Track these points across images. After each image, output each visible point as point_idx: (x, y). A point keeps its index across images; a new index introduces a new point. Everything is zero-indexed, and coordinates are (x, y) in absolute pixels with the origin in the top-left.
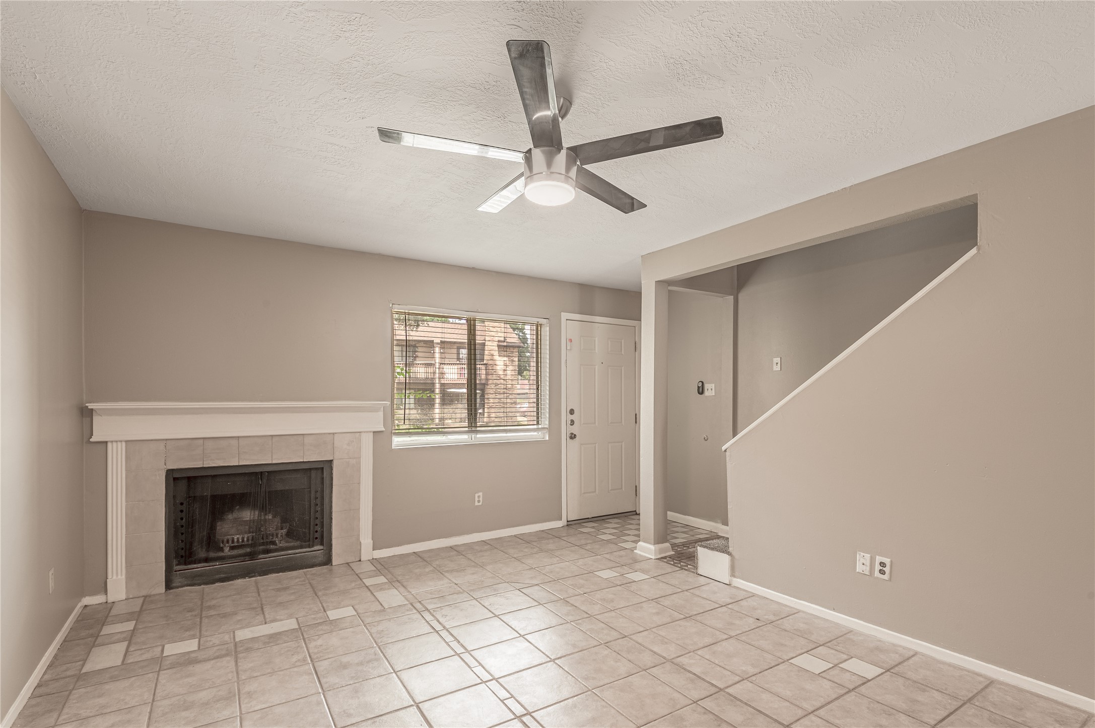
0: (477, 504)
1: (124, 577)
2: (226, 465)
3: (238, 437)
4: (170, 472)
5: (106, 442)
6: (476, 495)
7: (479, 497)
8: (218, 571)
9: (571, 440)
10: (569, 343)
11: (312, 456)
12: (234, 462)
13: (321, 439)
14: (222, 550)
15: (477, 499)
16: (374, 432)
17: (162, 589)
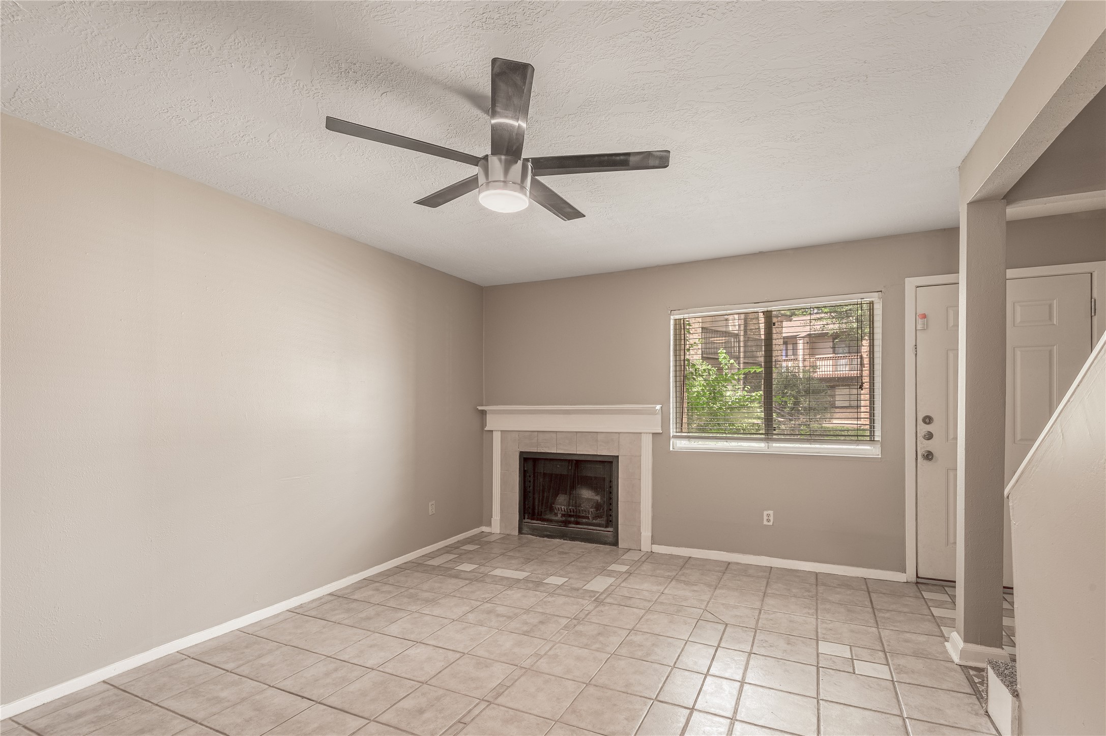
0: (765, 523)
1: (499, 518)
2: (550, 452)
3: (556, 432)
4: (521, 453)
5: (492, 431)
6: (765, 513)
7: (768, 515)
8: (546, 529)
9: (925, 461)
10: (920, 321)
11: (604, 451)
12: (553, 450)
13: (610, 436)
14: (556, 515)
15: (765, 518)
16: (653, 434)
17: (516, 533)
